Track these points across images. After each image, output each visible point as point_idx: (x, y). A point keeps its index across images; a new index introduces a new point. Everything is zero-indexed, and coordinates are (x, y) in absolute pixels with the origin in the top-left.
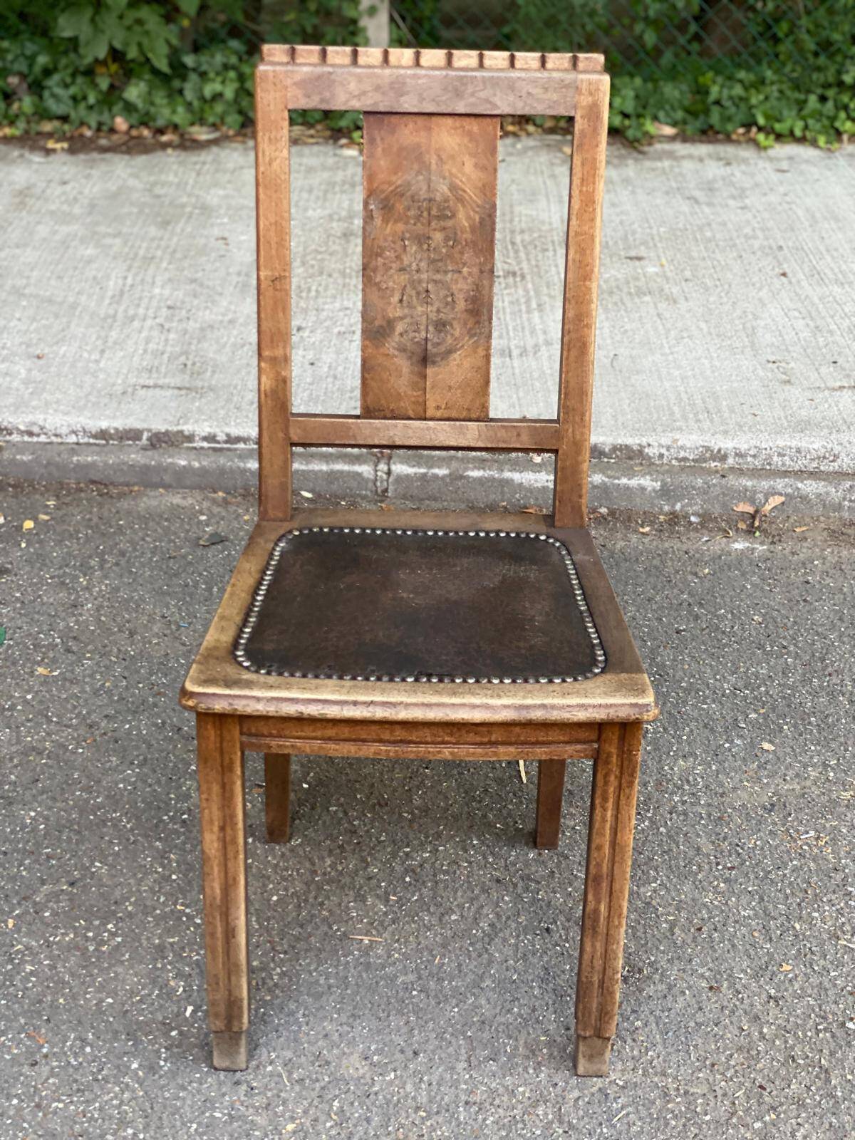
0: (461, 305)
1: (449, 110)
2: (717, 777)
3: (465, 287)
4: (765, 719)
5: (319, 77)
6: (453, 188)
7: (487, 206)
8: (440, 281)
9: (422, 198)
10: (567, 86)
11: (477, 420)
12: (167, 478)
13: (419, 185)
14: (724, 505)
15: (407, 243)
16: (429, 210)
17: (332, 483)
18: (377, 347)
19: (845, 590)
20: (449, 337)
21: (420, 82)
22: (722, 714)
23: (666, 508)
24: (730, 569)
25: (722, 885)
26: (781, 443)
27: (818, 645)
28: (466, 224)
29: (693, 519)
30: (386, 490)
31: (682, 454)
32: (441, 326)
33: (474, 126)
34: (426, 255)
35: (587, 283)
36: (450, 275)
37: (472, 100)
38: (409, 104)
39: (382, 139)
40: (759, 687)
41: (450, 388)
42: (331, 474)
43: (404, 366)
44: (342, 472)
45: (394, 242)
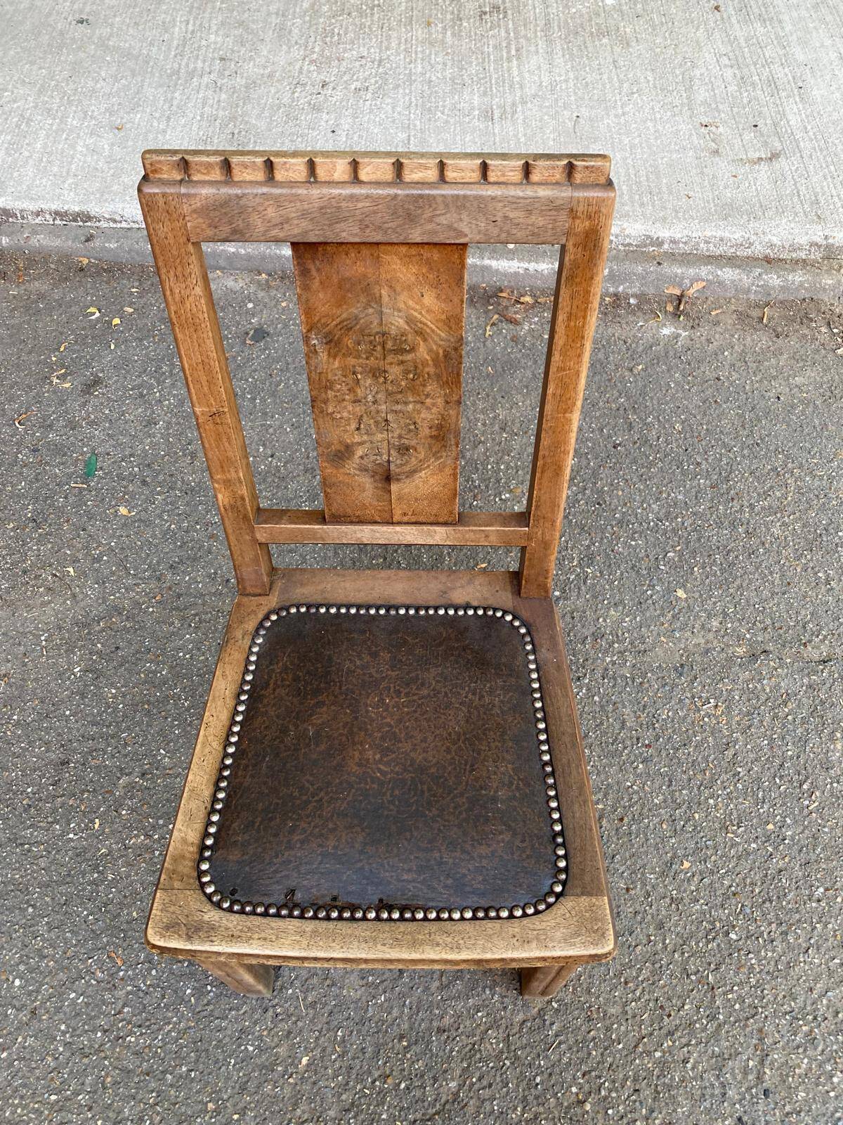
0: (425, 432)
1: (401, 239)
2: (640, 630)
3: (429, 416)
4: (680, 557)
5: (226, 203)
6: (410, 321)
7: (452, 340)
8: (400, 411)
9: (374, 331)
10: (558, 209)
11: (445, 524)
12: (222, 263)
13: (369, 317)
14: (657, 287)
15: (359, 377)
16: (383, 345)
18: (336, 468)
19: (747, 388)
20: (413, 459)
21: (360, 205)
22: (646, 551)
23: (611, 290)
24: (658, 364)
25: (640, 766)
26: (708, 234)
27: (725, 461)
28: (428, 358)
29: (632, 301)
31: (628, 241)
32: (404, 450)
34: (383, 388)
35: (567, 415)
36: (411, 406)
37: (429, 227)
38: (348, 232)
39: (318, 270)
40: (676, 518)
41: (416, 500)
43: (367, 482)
45: (345, 376)
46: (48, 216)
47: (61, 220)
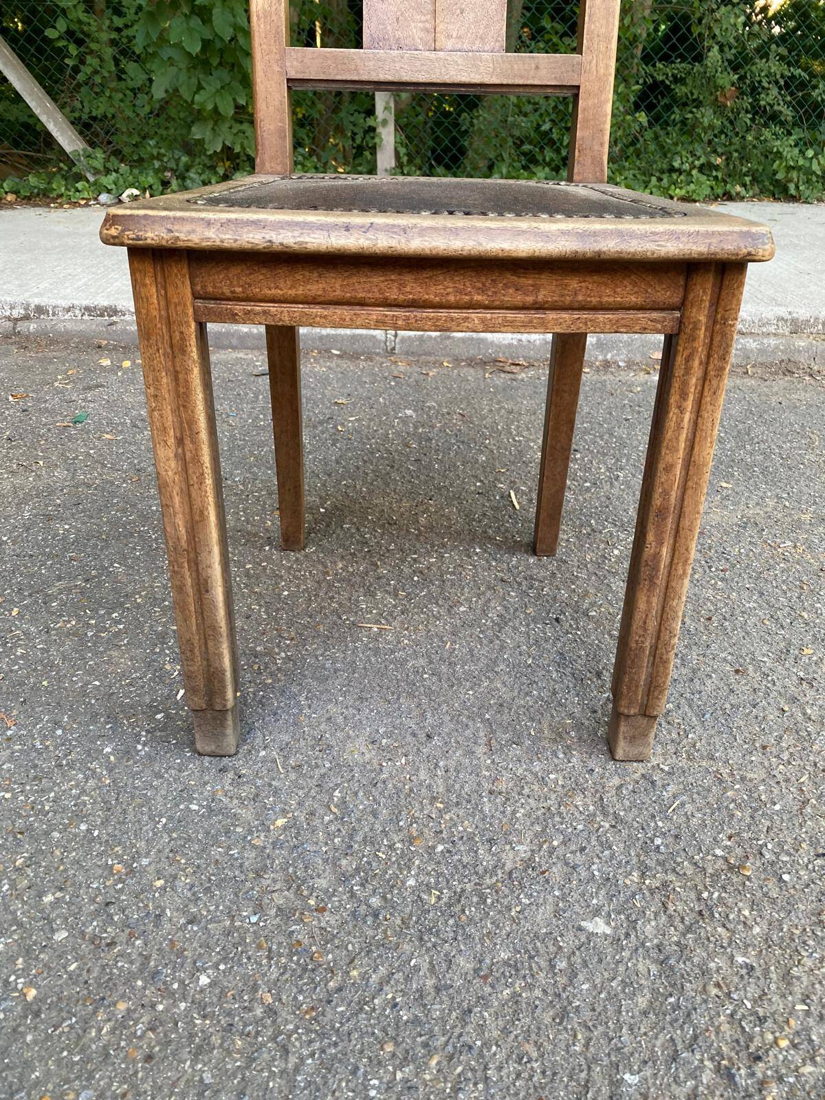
11: (492, 51)
12: (234, 342)
14: (643, 354)
17: (354, 344)
23: (600, 358)
25: (719, 583)
29: (621, 364)
30: (394, 349)
41: (462, 11)
42: (353, 336)
44: (361, 335)
46: (77, 312)
47: (90, 315)
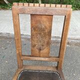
0: (46, 43)
1: (45, 14)
3: (47, 41)
5: (23, 8)
6: (45, 26)
9: (40, 28)
10: (65, 11)
11: (48, 57)
13: (40, 26)
15: (38, 34)
18: (33, 48)
20: (44, 47)
21: (40, 9)
28: (47, 32)
32: (43, 45)
33: (49, 17)
34: (41, 36)
36: (44, 39)
37: (49, 12)
38: (38, 13)
39: (34, 19)
41: (44, 53)
43: (37, 50)
45: (36, 34)
